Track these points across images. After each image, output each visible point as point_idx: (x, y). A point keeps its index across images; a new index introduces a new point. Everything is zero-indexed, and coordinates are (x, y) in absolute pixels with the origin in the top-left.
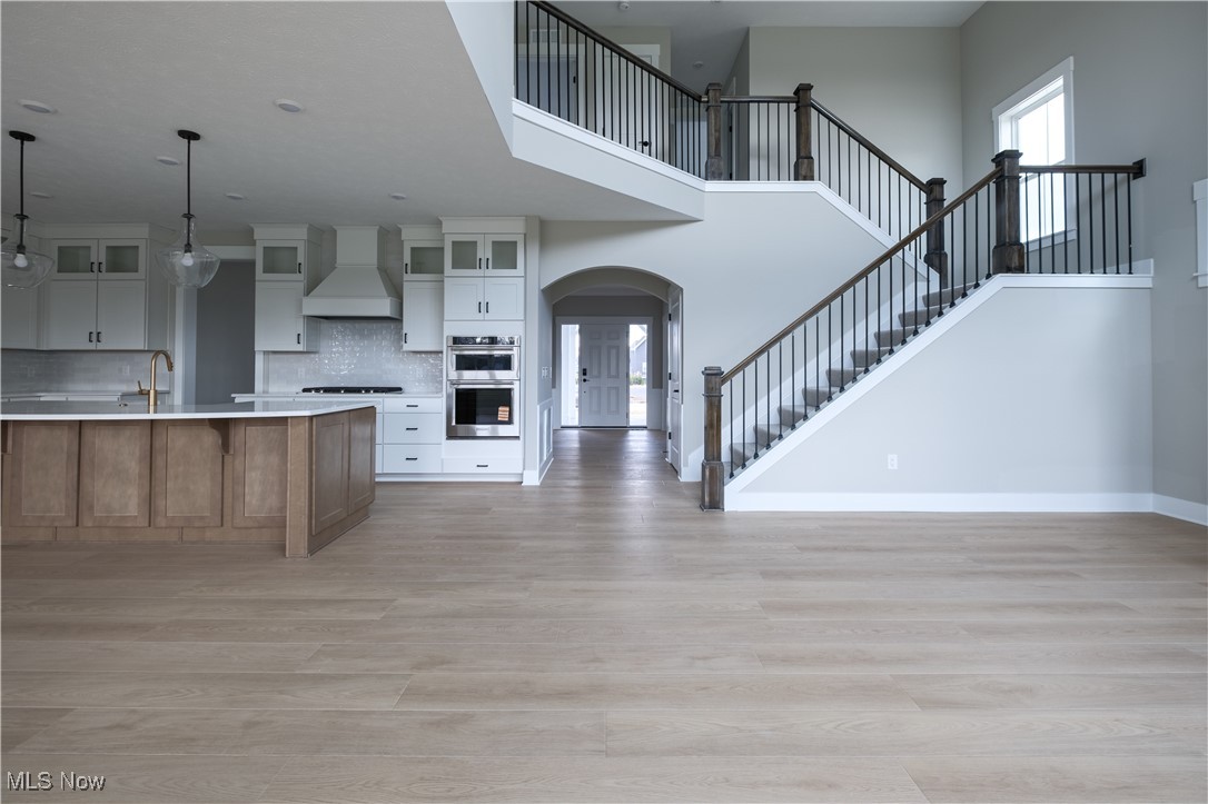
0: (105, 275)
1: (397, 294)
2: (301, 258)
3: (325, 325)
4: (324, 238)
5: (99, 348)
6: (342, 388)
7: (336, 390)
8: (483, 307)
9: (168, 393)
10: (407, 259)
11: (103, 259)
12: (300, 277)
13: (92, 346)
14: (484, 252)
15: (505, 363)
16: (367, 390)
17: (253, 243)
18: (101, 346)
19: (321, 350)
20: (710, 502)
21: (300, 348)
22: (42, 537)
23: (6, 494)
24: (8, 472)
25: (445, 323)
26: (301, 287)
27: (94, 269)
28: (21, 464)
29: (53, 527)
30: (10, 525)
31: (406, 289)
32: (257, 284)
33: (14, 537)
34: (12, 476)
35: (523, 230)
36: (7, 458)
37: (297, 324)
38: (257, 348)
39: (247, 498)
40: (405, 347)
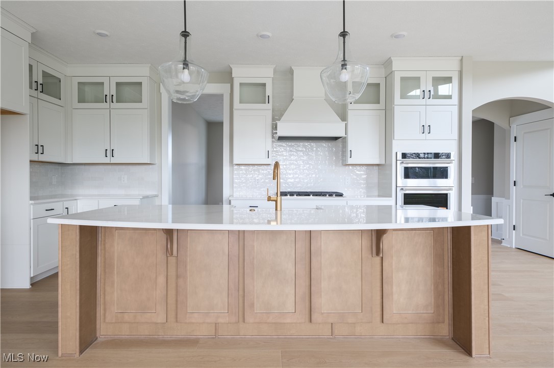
0: (115, 105)
1: (344, 118)
2: (269, 91)
6: (312, 193)
7: (307, 194)
8: (425, 129)
9: (156, 196)
11: (114, 92)
12: (269, 106)
13: (107, 160)
14: (426, 85)
15: (442, 173)
16: (331, 194)
17: (231, 81)
18: (114, 160)
22: (203, 332)
23: (172, 293)
24: (172, 272)
25: (394, 142)
26: (269, 114)
27: (108, 100)
28: (186, 266)
29: (216, 323)
30: (177, 321)
31: (350, 115)
32: (235, 112)
33: (179, 332)
34: (177, 277)
35: (457, 68)
36: (172, 260)
37: (267, 143)
38: (235, 162)
39: (395, 297)
40: (350, 161)
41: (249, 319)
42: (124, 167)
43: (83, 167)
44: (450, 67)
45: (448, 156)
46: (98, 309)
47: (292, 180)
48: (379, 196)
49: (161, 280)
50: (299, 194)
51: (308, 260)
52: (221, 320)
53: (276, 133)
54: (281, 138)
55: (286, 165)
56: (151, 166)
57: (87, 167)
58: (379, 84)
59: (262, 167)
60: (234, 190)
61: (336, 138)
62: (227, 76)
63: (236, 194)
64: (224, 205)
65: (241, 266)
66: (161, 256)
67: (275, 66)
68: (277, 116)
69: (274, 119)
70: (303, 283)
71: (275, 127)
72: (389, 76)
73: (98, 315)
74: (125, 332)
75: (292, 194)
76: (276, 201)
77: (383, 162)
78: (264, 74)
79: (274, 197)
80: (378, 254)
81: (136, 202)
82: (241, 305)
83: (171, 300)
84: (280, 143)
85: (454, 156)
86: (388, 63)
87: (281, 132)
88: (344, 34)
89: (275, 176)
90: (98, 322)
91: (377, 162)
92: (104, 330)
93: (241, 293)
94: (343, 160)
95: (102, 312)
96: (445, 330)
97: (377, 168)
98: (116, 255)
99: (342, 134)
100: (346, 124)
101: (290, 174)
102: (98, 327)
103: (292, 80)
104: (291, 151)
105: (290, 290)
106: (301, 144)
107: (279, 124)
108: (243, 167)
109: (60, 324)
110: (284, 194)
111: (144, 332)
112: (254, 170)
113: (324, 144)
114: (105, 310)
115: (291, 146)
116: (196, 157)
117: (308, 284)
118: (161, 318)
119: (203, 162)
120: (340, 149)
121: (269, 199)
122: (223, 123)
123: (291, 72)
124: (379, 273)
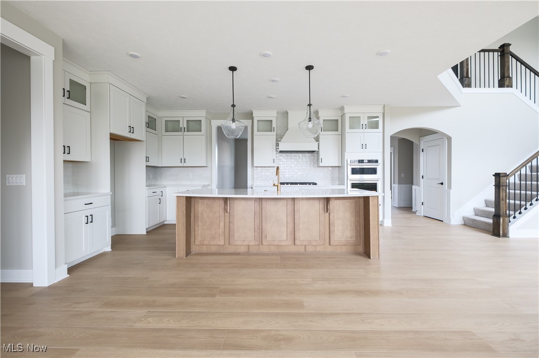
0: (186, 133)
1: (317, 139)
2: (274, 125)
5: (184, 166)
6: (299, 183)
7: (296, 184)
8: (364, 146)
9: (209, 185)
11: (185, 126)
12: (274, 133)
13: (181, 165)
14: (364, 121)
15: (373, 171)
16: (310, 184)
18: (185, 165)
20: (503, 233)
22: (242, 249)
23: (227, 230)
24: (227, 221)
25: (345, 153)
26: (275, 137)
27: (182, 131)
28: (234, 218)
29: (248, 245)
30: (229, 244)
31: (321, 138)
32: (255, 137)
33: (231, 249)
34: (230, 222)
35: (382, 111)
36: (227, 215)
37: (273, 154)
38: (255, 166)
39: (336, 232)
40: (321, 164)
41: (265, 243)
42: (190, 168)
43: (166, 169)
44: (377, 111)
45: (377, 161)
46: (191, 239)
47: (288, 176)
48: (339, 185)
49: (222, 224)
50: (292, 184)
51: (293, 214)
52: (250, 244)
53: (278, 148)
54: (281, 152)
55: (284, 167)
56: (205, 168)
57: (169, 169)
58: (338, 120)
59: (270, 168)
60: (255, 181)
61: (314, 151)
62: (250, 116)
63: (255, 184)
64: (248, 189)
65: (261, 217)
66: (222, 212)
67: (277, 110)
68: (279, 139)
69: (277, 140)
70: (291, 226)
71: (277, 145)
72: (343, 116)
73: (191, 241)
74: (204, 249)
75: (287, 184)
76: (278, 186)
77: (341, 165)
78: (272, 115)
79: (276, 184)
80: (327, 211)
81: (200, 188)
82: (261, 236)
83: (227, 234)
84: (281, 154)
85: (380, 161)
86: (342, 109)
87: (281, 149)
88: (310, 105)
89: (277, 173)
90: (191, 244)
91: (337, 165)
92: (194, 249)
93: (261, 230)
94: (317, 164)
95: (193, 240)
96: (361, 249)
97: (338, 168)
98: (200, 212)
99: (316, 149)
100: (318, 144)
101: (287, 172)
102: (191, 247)
103: (288, 117)
104: (287, 159)
105: (284, 229)
106: (293, 155)
107: (280, 143)
108: (259, 168)
109: (177, 243)
110: (282, 184)
111: (214, 249)
112: (266, 170)
113: (307, 155)
114: (195, 239)
115: (287, 156)
116: (229, 161)
117: (293, 226)
118: (222, 243)
119: (233, 164)
120: (316, 157)
121: (274, 185)
122: (247, 139)
123: (287, 113)
124: (328, 221)
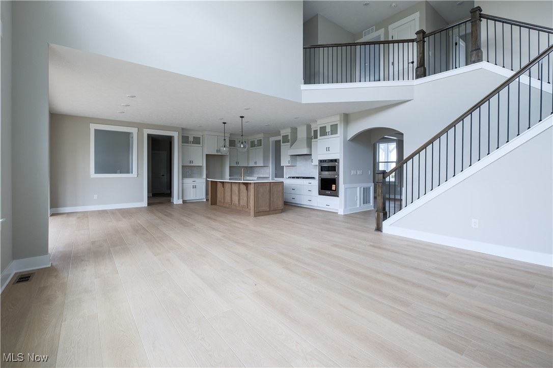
2: (289, 138)
3: (298, 157)
4: (294, 131)
5: (256, 166)
8: (328, 149)
10: (313, 135)
11: (256, 143)
12: (289, 143)
14: (328, 129)
17: (280, 135)
19: (297, 165)
21: (289, 165)
25: (318, 155)
31: (312, 144)
33: (225, 205)
35: (339, 119)
38: (281, 165)
41: (232, 204)
49: (223, 193)
65: (231, 191)
82: (231, 200)
83: (224, 198)
117: (239, 197)
